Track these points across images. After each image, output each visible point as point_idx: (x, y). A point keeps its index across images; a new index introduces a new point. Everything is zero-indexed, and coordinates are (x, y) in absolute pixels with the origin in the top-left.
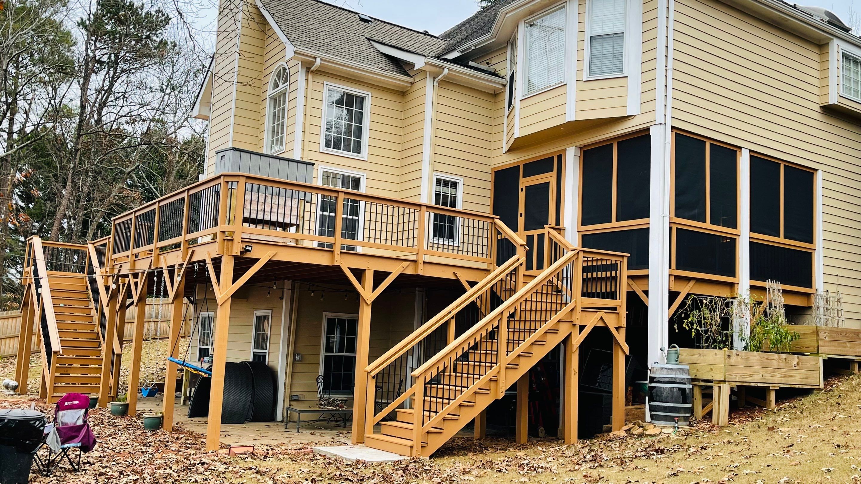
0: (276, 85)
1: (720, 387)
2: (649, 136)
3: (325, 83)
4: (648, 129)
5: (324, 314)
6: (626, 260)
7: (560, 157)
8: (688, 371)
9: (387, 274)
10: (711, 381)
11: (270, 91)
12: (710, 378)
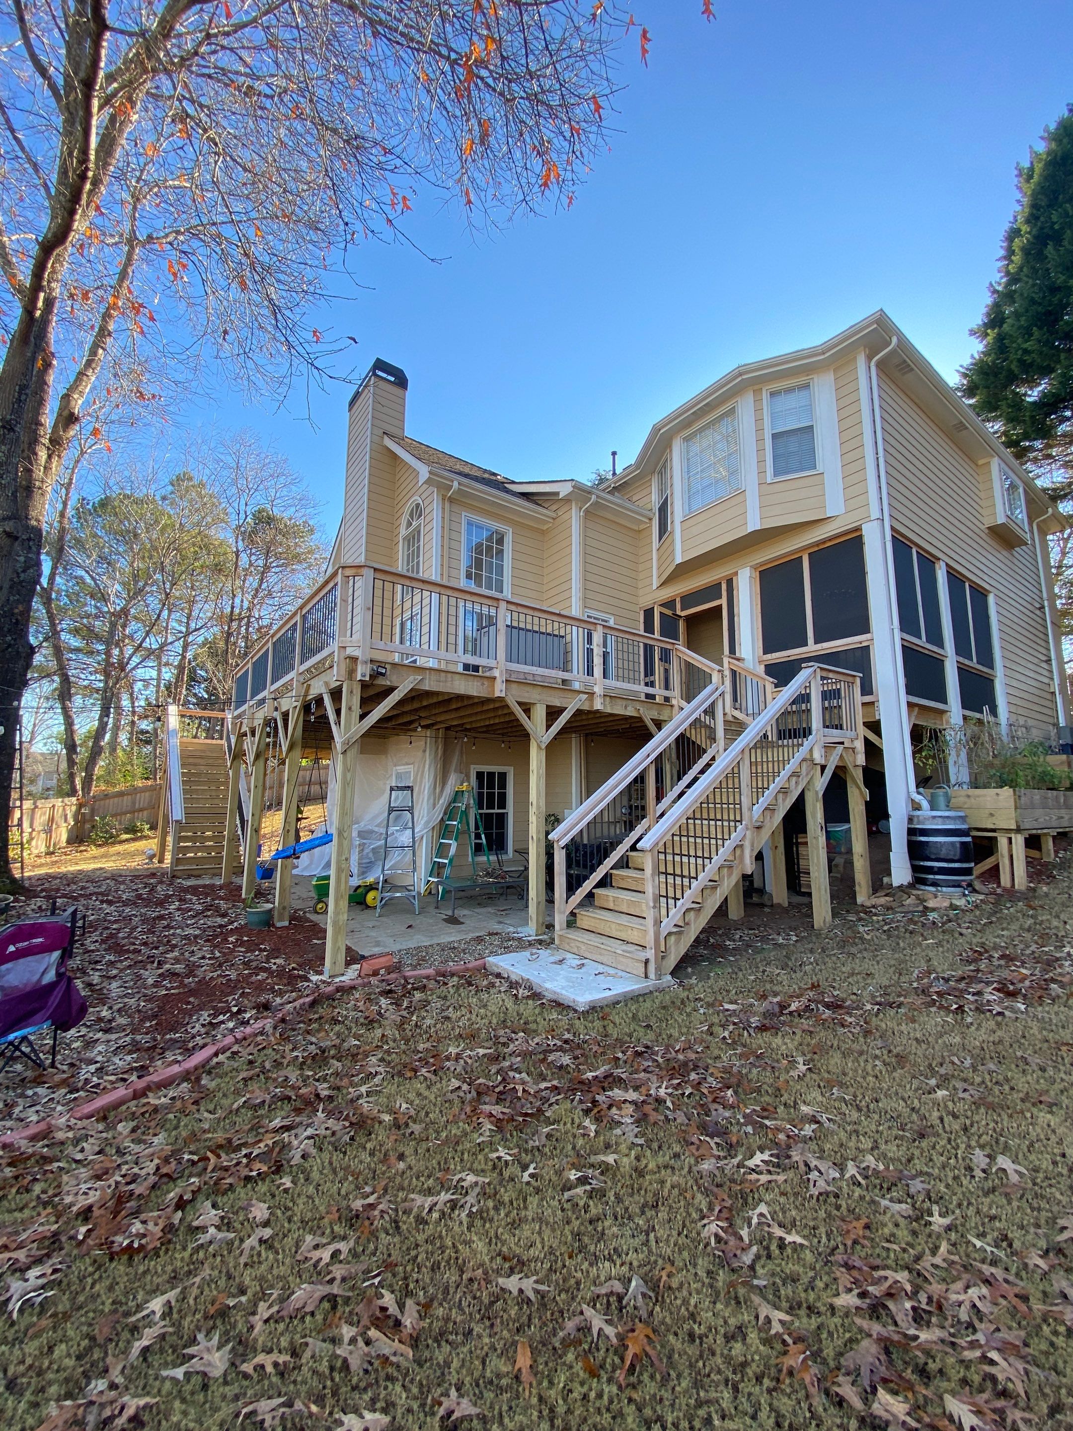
0: (409, 524)
1: (1010, 839)
2: (860, 537)
3: (464, 514)
4: (858, 529)
5: (472, 767)
6: (858, 681)
7: (730, 582)
8: (963, 819)
9: (561, 710)
10: (994, 830)
11: (403, 532)
12: (993, 827)
